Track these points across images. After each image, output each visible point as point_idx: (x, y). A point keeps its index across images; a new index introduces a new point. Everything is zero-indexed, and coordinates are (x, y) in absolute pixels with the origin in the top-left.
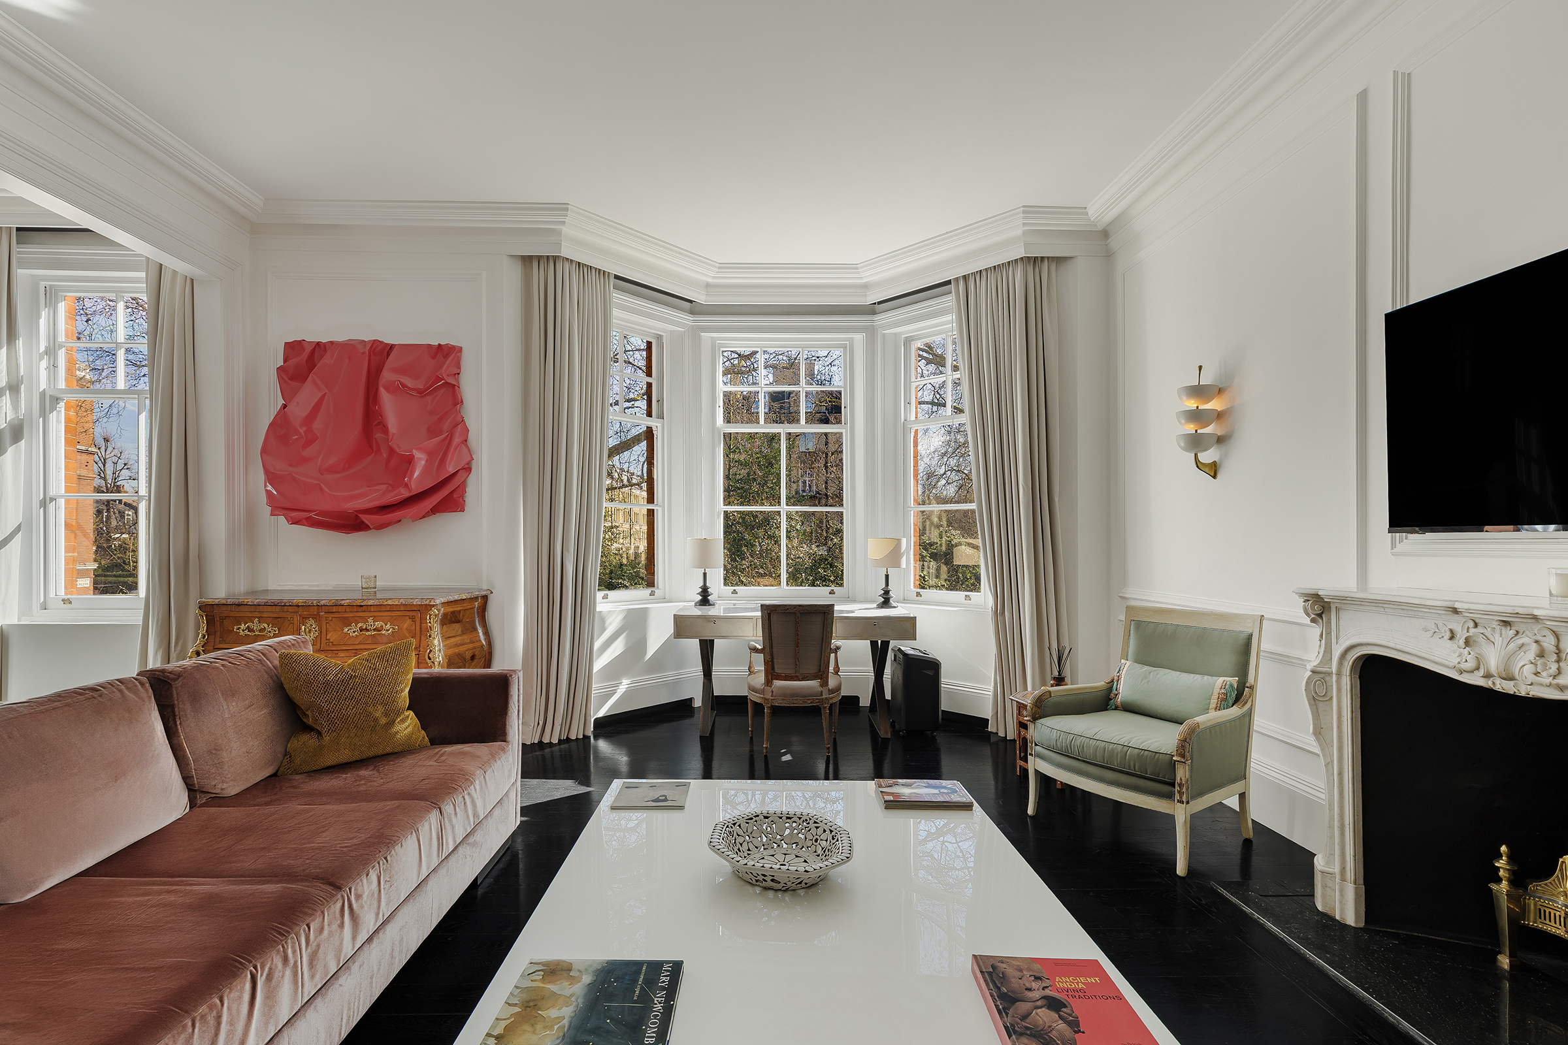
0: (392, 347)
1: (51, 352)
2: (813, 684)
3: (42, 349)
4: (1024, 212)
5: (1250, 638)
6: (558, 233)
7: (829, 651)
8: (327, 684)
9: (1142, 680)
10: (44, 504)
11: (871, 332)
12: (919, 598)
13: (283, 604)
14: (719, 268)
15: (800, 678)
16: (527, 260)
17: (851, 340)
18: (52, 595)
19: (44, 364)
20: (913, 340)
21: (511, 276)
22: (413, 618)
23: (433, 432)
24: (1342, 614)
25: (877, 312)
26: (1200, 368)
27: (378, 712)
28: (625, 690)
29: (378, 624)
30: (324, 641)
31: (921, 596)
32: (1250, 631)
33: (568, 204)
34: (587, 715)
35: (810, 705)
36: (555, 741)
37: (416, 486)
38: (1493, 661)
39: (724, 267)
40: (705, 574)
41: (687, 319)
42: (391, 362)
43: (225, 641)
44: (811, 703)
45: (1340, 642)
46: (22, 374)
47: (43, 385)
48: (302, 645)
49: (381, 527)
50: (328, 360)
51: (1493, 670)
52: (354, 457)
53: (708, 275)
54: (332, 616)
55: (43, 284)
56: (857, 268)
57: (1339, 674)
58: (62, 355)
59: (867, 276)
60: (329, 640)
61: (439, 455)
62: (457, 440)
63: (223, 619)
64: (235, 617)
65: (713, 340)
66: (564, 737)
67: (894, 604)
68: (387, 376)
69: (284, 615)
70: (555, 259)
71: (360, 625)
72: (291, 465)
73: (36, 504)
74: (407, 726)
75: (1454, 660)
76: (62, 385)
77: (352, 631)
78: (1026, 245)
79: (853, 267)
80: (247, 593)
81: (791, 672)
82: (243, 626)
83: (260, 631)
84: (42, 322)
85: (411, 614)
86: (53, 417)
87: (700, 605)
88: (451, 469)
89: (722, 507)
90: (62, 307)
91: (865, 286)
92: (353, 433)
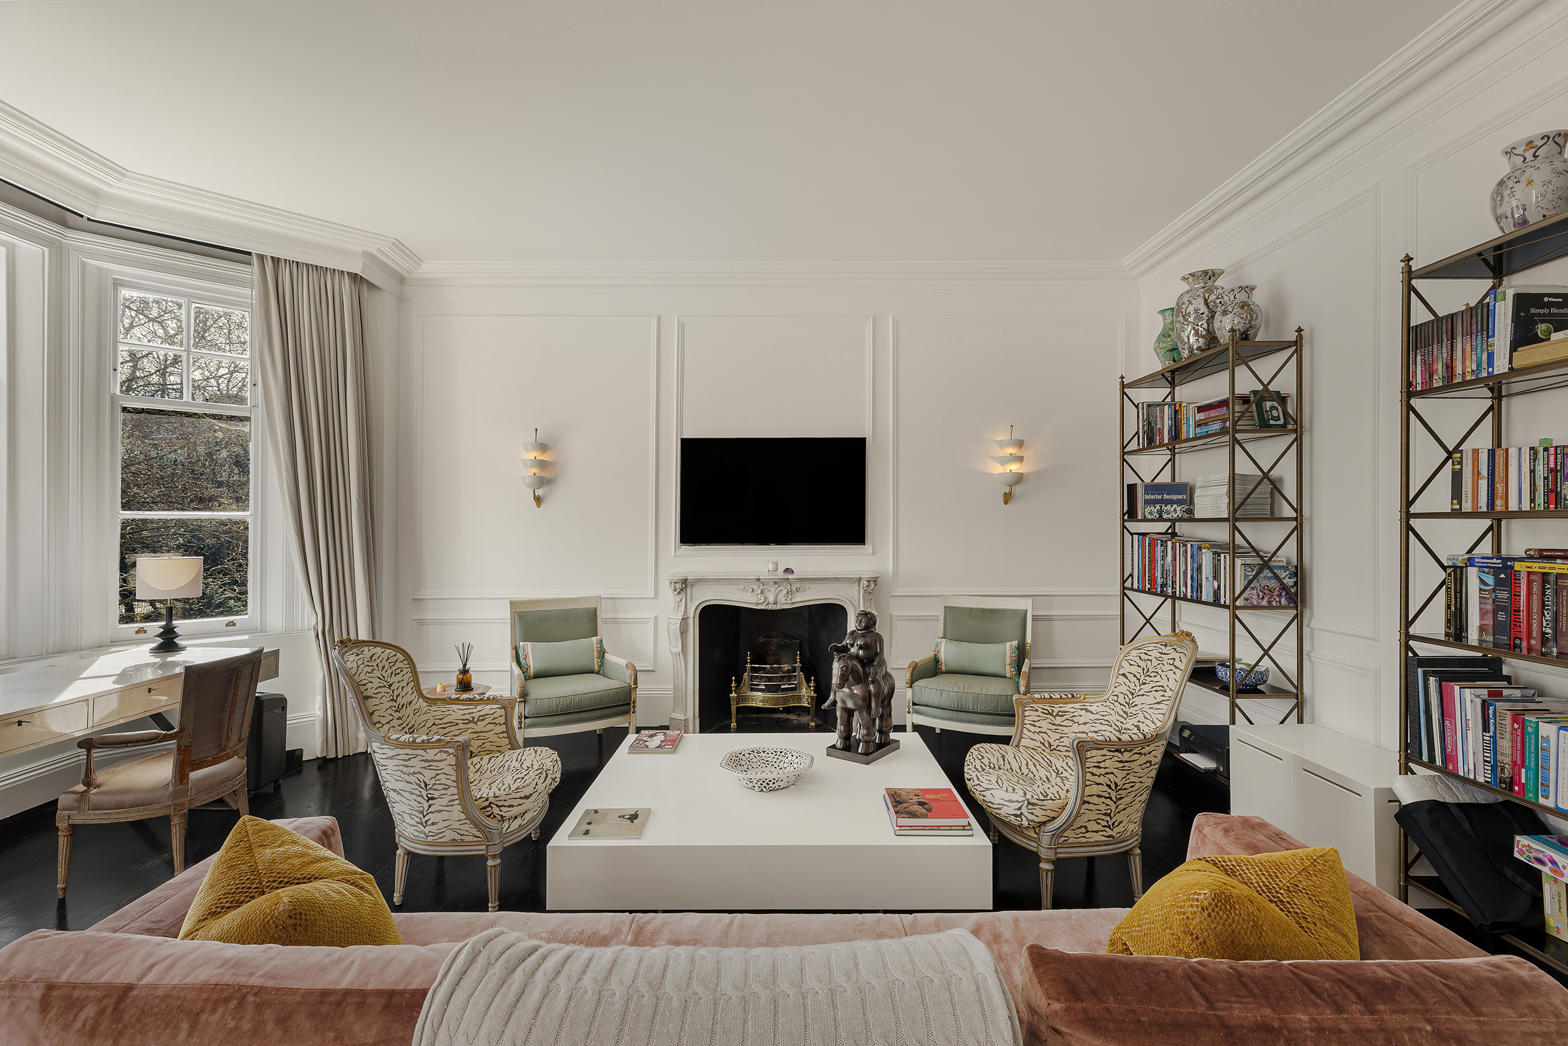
4: (393, 244)
5: (595, 610)
24: (694, 588)
26: (536, 429)
32: (595, 606)
38: (771, 599)
45: (693, 601)
51: (770, 602)
57: (694, 618)
75: (754, 600)
78: (364, 265)
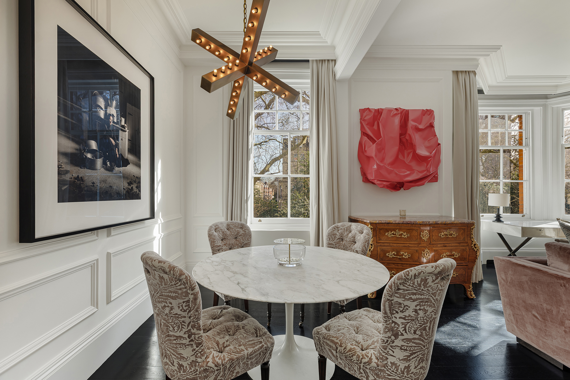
13: (412, 223)
22: (464, 230)
29: (451, 232)
30: (431, 240)
43: (381, 239)
54: (435, 229)
60: (433, 239)
63: (381, 229)
64: (386, 229)
68: (411, 123)
69: (412, 228)
71: (444, 232)
77: (442, 235)
82: (390, 233)
83: (399, 235)
85: (463, 227)
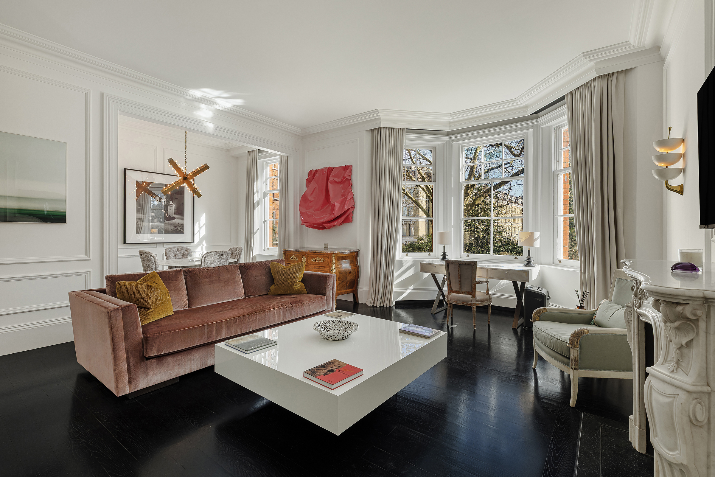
0: (334, 168)
1: (266, 181)
2: (469, 296)
3: (264, 180)
4: (584, 56)
6: (380, 119)
7: (475, 282)
8: (278, 271)
9: (605, 310)
10: (264, 222)
11: (536, 128)
12: (560, 263)
13: (298, 251)
14: (450, 115)
15: (461, 293)
16: (372, 130)
17: (527, 133)
18: (266, 247)
19: (264, 184)
20: (560, 128)
21: (367, 138)
22: (328, 257)
23: (343, 196)
25: (539, 117)
27: (289, 281)
28: (410, 292)
29: (320, 259)
31: (561, 262)
33: (378, 109)
34: (391, 299)
35: (465, 305)
36: (378, 306)
37: (336, 214)
39: (452, 114)
40: (444, 247)
41: (446, 138)
42: (333, 173)
44: (466, 304)
46: (259, 187)
47: (264, 190)
48: (281, 261)
49: (330, 228)
50: (317, 175)
52: (323, 205)
53: (448, 119)
54: (309, 255)
55: (264, 163)
56: (516, 100)
58: (268, 181)
59: (523, 102)
60: (308, 262)
61: (343, 203)
62: (349, 197)
63: (288, 255)
64: (290, 254)
65: (459, 145)
66: (382, 305)
67: (533, 265)
68: (331, 178)
69: (299, 254)
70: (381, 128)
71: (315, 258)
72: (307, 209)
73: (263, 222)
74: (299, 286)
76: (268, 189)
77: (313, 260)
78: (597, 70)
79: (514, 100)
80: (300, 248)
81: (458, 290)
82: (291, 257)
83: (294, 259)
84: (264, 173)
86: (266, 198)
87: (442, 260)
88: (346, 208)
89: (462, 217)
90: (268, 168)
91: (526, 107)
92: (323, 198)
